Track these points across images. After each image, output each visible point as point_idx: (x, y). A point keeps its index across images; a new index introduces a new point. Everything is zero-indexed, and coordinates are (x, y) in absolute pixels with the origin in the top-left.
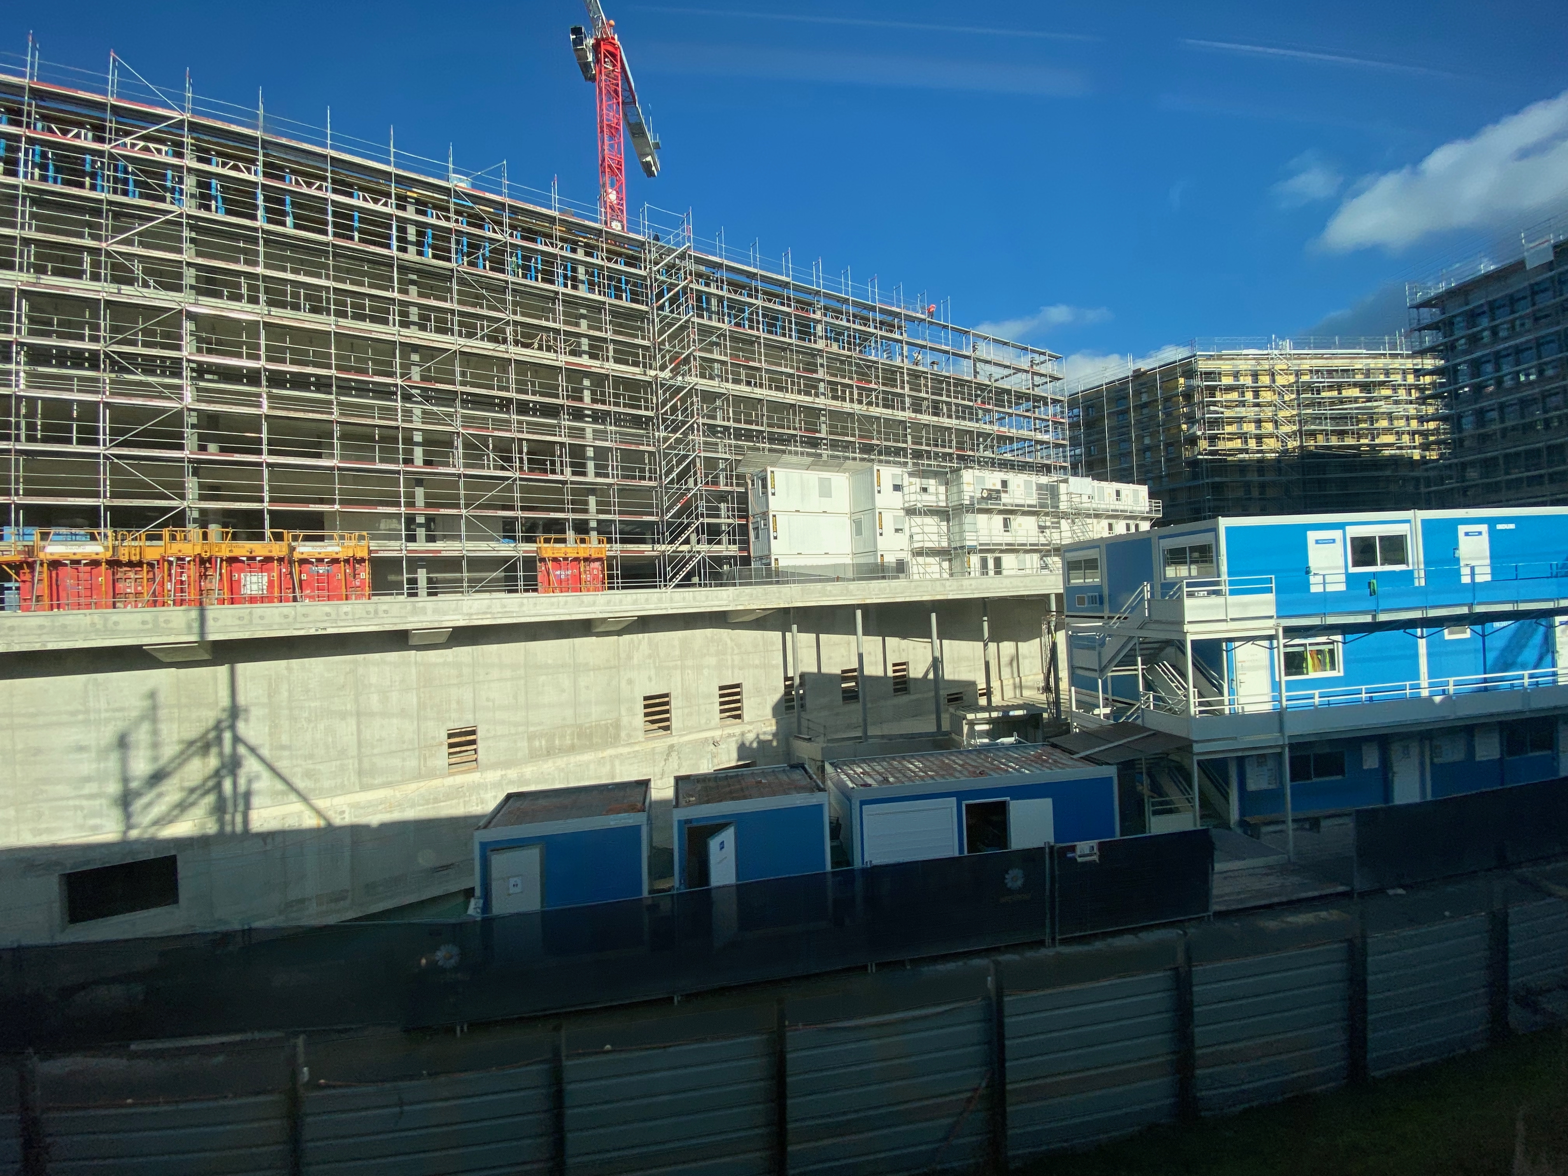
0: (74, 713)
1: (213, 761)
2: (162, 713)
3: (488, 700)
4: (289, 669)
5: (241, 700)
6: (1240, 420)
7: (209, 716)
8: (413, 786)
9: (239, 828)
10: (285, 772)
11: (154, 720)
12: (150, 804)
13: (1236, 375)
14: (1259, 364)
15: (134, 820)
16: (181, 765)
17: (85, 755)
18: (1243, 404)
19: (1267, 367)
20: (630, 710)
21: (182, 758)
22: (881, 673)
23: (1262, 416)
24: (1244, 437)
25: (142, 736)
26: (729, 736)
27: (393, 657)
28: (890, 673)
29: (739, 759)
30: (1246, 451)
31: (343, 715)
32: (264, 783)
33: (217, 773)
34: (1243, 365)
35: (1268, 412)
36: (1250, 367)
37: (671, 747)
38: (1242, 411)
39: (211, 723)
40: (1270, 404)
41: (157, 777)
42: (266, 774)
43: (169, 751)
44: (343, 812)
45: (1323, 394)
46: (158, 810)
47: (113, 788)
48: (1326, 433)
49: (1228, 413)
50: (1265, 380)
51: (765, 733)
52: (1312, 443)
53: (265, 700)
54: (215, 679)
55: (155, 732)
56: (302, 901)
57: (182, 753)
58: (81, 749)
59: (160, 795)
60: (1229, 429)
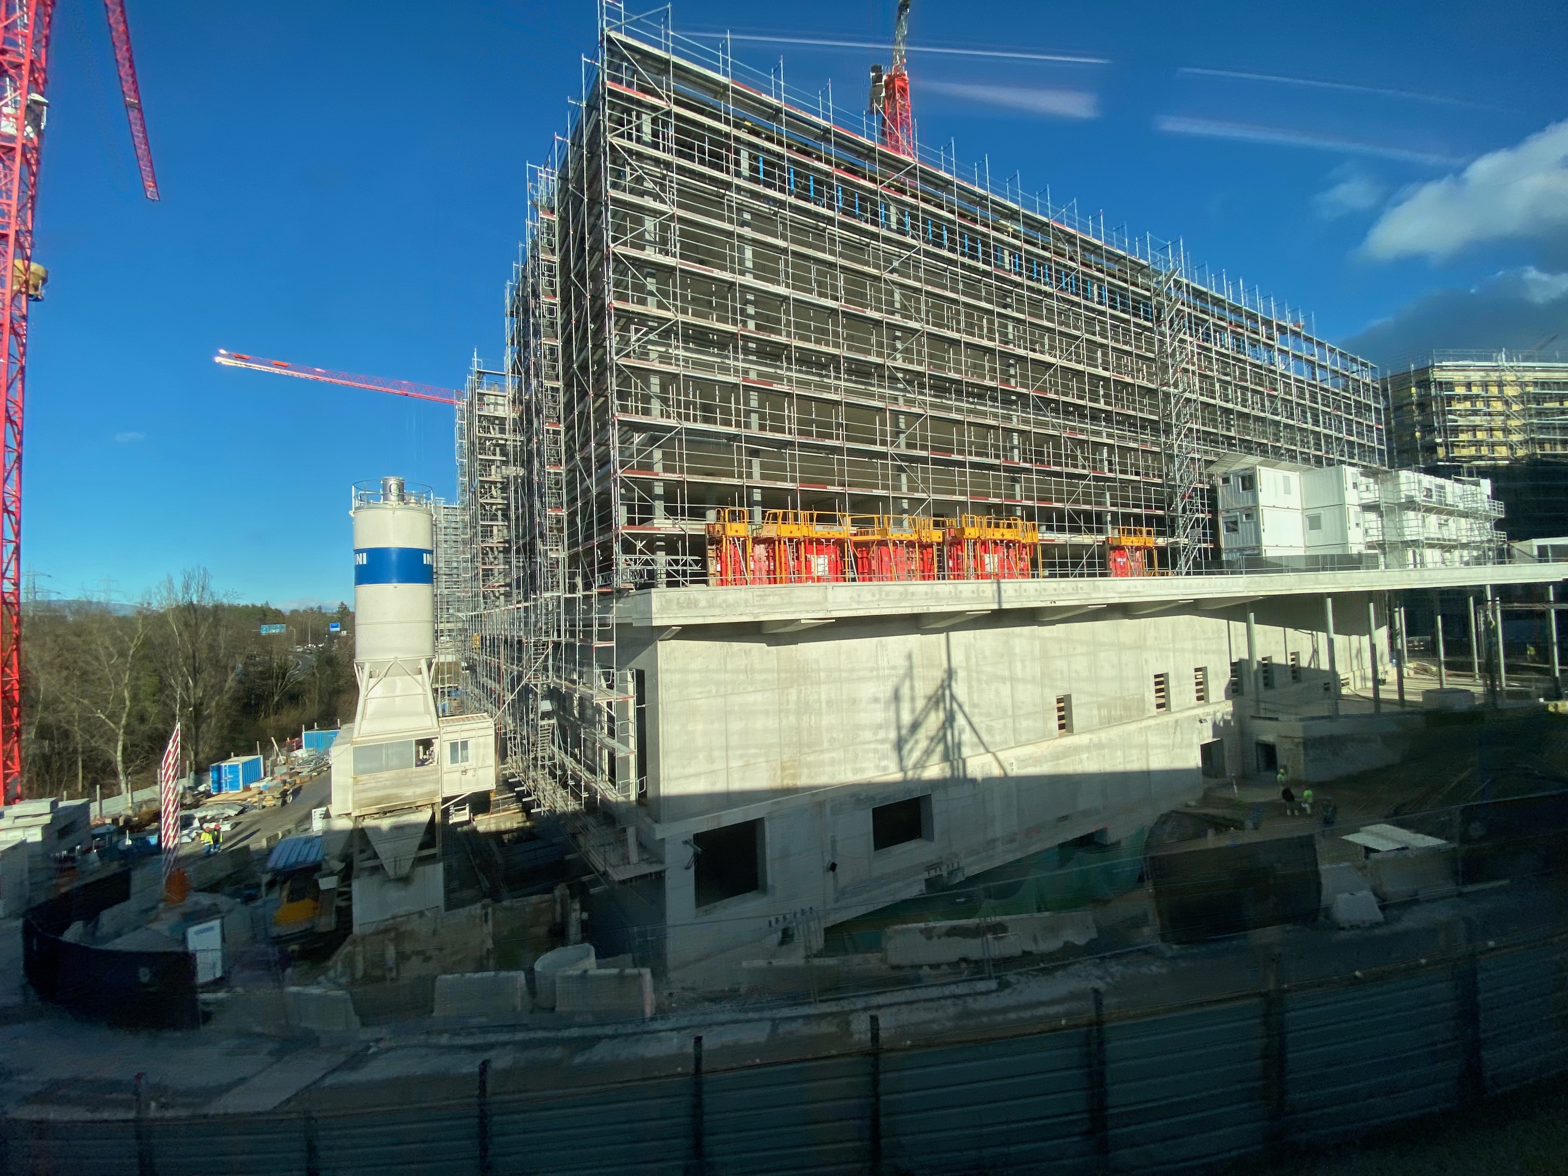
0: (871, 670)
1: (942, 715)
2: (915, 671)
3: (1076, 672)
4: (975, 638)
5: (954, 664)
6: (1474, 429)
7: (939, 674)
8: (1044, 745)
9: (961, 774)
10: (976, 726)
11: (912, 679)
12: (911, 750)
13: (1469, 385)
14: (1488, 376)
15: (905, 763)
16: (926, 716)
17: (878, 706)
18: (1475, 413)
19: (1495, 379)
20: (1148, 686)
21: (926, 711)
22: (1284, 662)
23: (1493, 424)
24: (1478, 444)
25: (905, 691)
26: (1208, 714)
27: (1026, 630)
28: (1290, 663)
29: (1214, 737)
30: (1480, 458)
31: (1003, 680)
32: (967, 737)
33: (943, 727)
34: (1476, 376)
35: (1498, 421)
36: (1479, 379)
37: (1177, 721)
38: (1477, 420)
39: (939, 682)
40: (1501, 414)
41: (915, 726)
42: (968, 728)
43: (920, 704)
44: (1012, 764)
45: (1546, 405)
46: (916, 754)
47: (893, 735)
48: (1553, 442)
49: (1461, 422)
50: (1494, 390)
51: (1227, 713)
52: (1538, 451)
53: (964, 664)
54: (939, 644)
55: (912, 688)
56: (994, 841)
57: (926, 706)
58: (876, 700)
59: (916, 742)
60: (1463, 437)
